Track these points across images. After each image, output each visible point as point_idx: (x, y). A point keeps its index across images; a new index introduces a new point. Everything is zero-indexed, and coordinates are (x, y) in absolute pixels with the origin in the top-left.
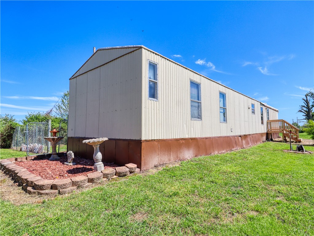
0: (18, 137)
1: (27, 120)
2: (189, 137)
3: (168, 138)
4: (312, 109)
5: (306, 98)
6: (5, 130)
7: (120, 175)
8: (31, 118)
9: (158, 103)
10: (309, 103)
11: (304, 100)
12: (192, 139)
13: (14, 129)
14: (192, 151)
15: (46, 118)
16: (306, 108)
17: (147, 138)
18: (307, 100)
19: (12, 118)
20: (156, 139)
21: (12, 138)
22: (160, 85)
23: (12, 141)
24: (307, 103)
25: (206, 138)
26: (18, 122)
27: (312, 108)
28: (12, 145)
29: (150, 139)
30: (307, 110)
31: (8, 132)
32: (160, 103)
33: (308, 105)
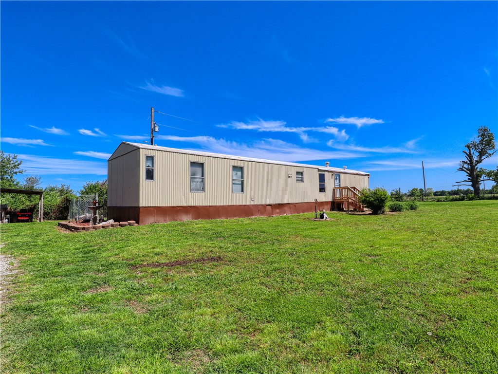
0: (74, 208)
1: (85, 190)
2: (188, 205)
3: (164, 205)
4: (476, 167)
5: (469, 150)
6: (62, 202)
7: (121, 226)
8: (89, 188)
9: (154, 183)
10: (472, 157)
11: (466, 153)
12: (190, 207)
13: (70, 201)
14: (191, 216)
15: (101, 189)
16: (468, 164)
17: (144, 205)
18: (470, 153)
19: (68, 188)
20: (152, 206)
21: (68, 210)
22: (156, 170)
23: (68, 213)
24: (469, 157)
25: (210, 206)
26: (74, 193)
27: (476, 165)
28: (69, 218)
29: (147, 206)
30: (470, 167)
31: (65, 204)
32: (156, 182)
33: (471, 161)
